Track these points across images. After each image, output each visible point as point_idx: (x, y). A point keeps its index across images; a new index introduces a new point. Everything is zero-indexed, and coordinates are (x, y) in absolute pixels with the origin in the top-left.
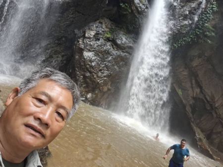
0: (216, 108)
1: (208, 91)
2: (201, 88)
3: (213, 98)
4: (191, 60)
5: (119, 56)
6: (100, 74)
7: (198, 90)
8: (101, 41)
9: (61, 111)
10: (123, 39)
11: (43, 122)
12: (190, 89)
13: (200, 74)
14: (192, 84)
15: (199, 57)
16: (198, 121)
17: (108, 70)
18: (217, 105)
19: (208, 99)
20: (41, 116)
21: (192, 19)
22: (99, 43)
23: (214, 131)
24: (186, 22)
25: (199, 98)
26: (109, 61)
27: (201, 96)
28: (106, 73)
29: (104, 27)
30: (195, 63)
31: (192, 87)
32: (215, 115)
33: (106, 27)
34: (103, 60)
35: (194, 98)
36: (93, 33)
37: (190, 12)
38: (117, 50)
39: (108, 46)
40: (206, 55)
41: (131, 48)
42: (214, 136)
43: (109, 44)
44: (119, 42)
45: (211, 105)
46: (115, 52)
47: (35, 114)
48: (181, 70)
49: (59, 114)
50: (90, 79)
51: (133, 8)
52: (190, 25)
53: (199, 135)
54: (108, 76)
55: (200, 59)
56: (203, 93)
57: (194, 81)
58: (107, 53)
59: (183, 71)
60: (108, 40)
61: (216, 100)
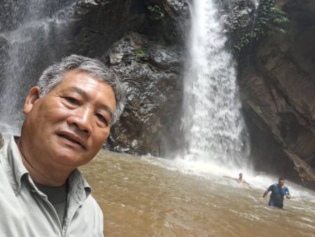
1: (298, 100)
2: (286, 98)
3: (306, 108)
4: (264, 63)
5: (163, 80)
6: (142, 110)
7: (282, 102)
8: (134, 64)
9: (103, 113)
10: (163, 56)
11: (80, 128)
12: (272, 104)
14: (273, 96)
15: (274, 56)
16: (293, 145)
17: (152, 103)
19: (300, 111)
20: (77, 120)
22: (131, 67)
24: (244, 12)
25: (288, 113)
26: (151, 90)
27: (290, 110)
28: (150, 106)
29: (133, 44)
30: (269, 66)
31: (273, 100)
33: (137, 44)
34: (142, 90)
35: (280, 114)
36: (120, 56)
38: (159, 72)
39: (145, 69)
40: (282, 50)
41: (176, 64)
43: (145, 66)
44: (158, 60)
45: (306, 120)
46: (156, 76)
47: (69, 119)
48: (253, 79)
49: (100, 116)
50: (131, 120)
51: (167, 9)
53: (299, 164)
54: (154, 111)
55: (276, 59)
56: (290, 105)
57: (274, 91)
58: (146, 78)
59: (256, 80)
60: (142, 60)
61: (311, 110)
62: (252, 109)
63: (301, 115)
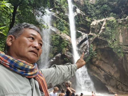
0: (113, 76)
1: (107, 70)
2: (104, 70)
3: (110, 72)
4: (95, 62)
7: (103, 72)
12: (101, 73)
13: (101, 65)
15: (97, 60)
16: (110, 83)
18: (112, 74)
21: (87, 52)
23: (117, 85)
24: (86, 54)
25: (105, 75)
27: (106, 74)
30: (97, 63)
31: (101, 72)
32: (114, 79)
35: (103, 75)
37: (85, 50)
40: (99, 59)
42: (118, 87)
45: (111, 75)
48: (93, 67)
52: (87, 54)
55: (98, 61)
56: (105, 72)
57: (100, 69)
62: (94, 76)
63: (109, 75)
